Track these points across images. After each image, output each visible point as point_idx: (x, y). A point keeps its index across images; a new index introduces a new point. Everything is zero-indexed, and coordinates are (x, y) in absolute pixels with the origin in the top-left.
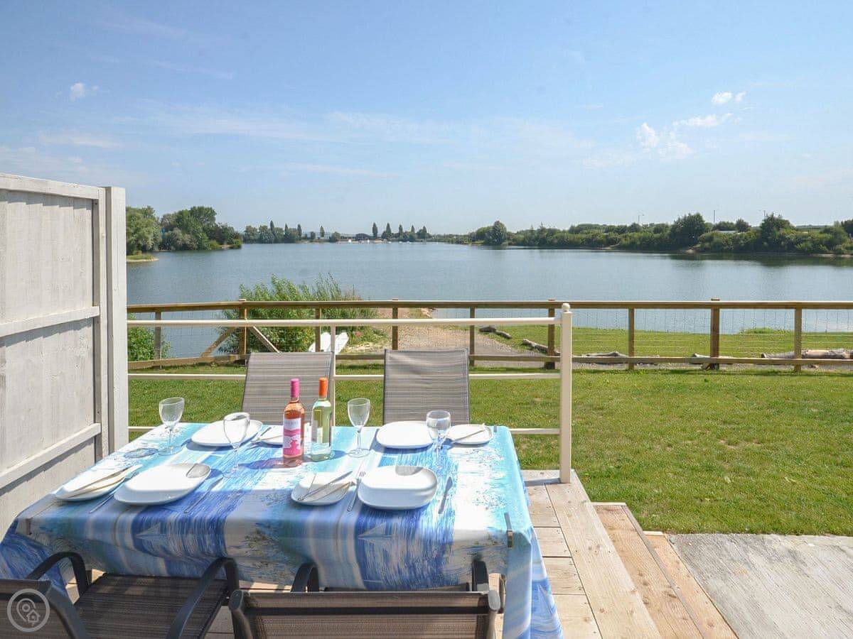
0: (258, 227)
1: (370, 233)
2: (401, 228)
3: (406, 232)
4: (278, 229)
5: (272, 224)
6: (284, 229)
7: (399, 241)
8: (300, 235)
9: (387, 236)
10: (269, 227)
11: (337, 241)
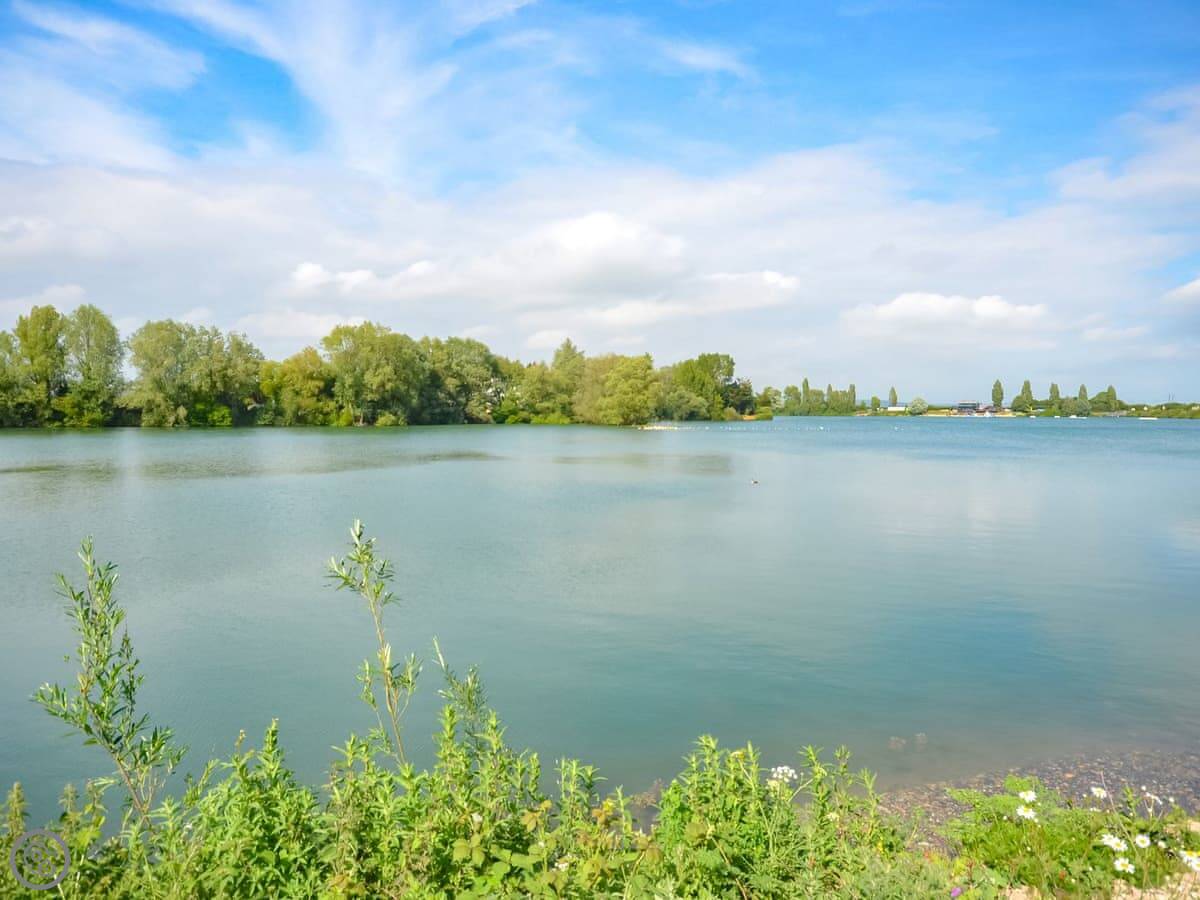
0: (783, 389)
1: (987, 400)
2: (1054, 390)
3: (1067, 397)
4: (815, 392)
7: (1051, 414)
8: (853, 402)
9: (1023, 405)
10: (801, 389)
11: (920, 413)
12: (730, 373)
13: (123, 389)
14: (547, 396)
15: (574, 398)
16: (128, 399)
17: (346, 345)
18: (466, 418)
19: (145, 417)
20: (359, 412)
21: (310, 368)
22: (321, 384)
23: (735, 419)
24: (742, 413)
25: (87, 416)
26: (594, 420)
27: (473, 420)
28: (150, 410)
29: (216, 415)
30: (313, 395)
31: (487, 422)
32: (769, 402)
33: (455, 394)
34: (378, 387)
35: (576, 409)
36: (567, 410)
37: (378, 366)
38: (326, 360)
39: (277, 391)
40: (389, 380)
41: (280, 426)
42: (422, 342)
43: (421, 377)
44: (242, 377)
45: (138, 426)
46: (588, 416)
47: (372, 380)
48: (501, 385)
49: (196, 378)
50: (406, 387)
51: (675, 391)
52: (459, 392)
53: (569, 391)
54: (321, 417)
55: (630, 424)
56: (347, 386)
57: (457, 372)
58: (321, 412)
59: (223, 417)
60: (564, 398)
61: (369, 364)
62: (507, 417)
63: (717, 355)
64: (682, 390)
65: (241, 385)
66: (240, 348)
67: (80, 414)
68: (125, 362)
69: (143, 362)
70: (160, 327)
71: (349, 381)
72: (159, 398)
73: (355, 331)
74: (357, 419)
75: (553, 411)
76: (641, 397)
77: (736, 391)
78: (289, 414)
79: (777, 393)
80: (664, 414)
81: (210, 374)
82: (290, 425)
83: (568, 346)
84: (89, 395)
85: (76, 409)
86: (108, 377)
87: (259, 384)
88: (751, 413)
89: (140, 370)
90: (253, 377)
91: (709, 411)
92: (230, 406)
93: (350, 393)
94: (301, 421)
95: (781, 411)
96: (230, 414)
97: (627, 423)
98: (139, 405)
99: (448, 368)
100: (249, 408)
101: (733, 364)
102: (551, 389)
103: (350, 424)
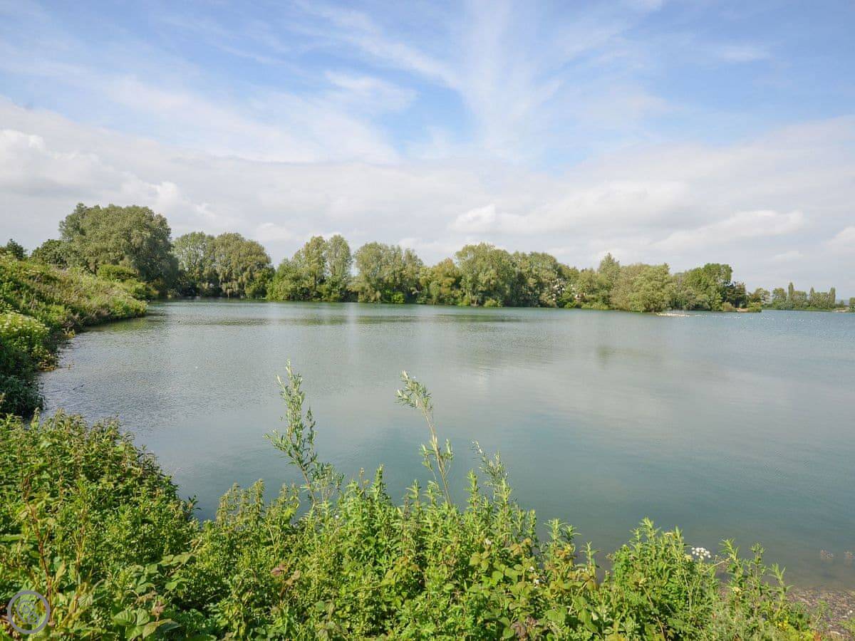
0: (771, 290)
4: (799, 293)
5: (791, 287)
8: (833, 301)
10: (787, 290)
12: (728, 278)
13: (350, 281)
14: (593, 291)
15: (611, 293)
16: (354, 287)
17: (470, 257)
18: (539, 304)
19: (360, 296)
20: (474, 298)
21: (447, 270)
22: (453, 280)
23: (731, 311)
24: (737, 306)
25: (333, 295)
26: (625, 308)
27: (544, 305)
28: (363, 293)
29: (395, 297)
30: (449, 286)
31: (553, 307)
32: (759, 299)
33: (533, 289)
34: (486, 282)
35: (613, 300)
36: (606, 300)
37: (487, 270)
38: (457, 266)
39: (428, 283)
40: (493, 279)
41: (429, 304)
42: (514, 255)
43: (513, 276)
44: (410, 275)
45: (357, 302)
46: (621, 305)
47: (483, 278)
48: (563, 283)
49: (386, 274)
50: (503, 283)
51: (686, 289)
52: (536, 287)
53: (608, 288)
54: (452, 299)
55: (650, 311)
56: (468, 281)
57: (536, 275)
58: (452, 297)
59: (399, 298)
60: (605, 292)
61: (482, 268)
62: (566, 303)
63: (718, 265)
64: (691, 289)
65: (410, 280)
66: (411, 258)
67: (330, 294)
68: (353, 266)
69: (361, 265)
70: (371, 246)
71: (469, 278)
72: (367, 286)
73: (476, 248)
74: (473, 302)
75: (597, 301)
76: (659, 293)
77: (732, 291)
78: (434, 298)
79: (767, 293)
80: (676, 305)
81: (394, 273)
82: (435, 304)
83: (609, 258)
84: (334, 284)
85: (328, 292)
86: (344, 274)
87: (419, 279)
88: (744, 307)
89: (359, 271)
90: (416, 275)
91: (710, 304)
92: (403, 292)
93: (469, 285)
94: (441, 301)
95: (770, 306)
96: (403, 296)
97: (648, 310)
98: (358, 290)
99: (530, 272)
100: (413, 293)
101: (731, 271)
102: (596, 286)
103: (469, 305)
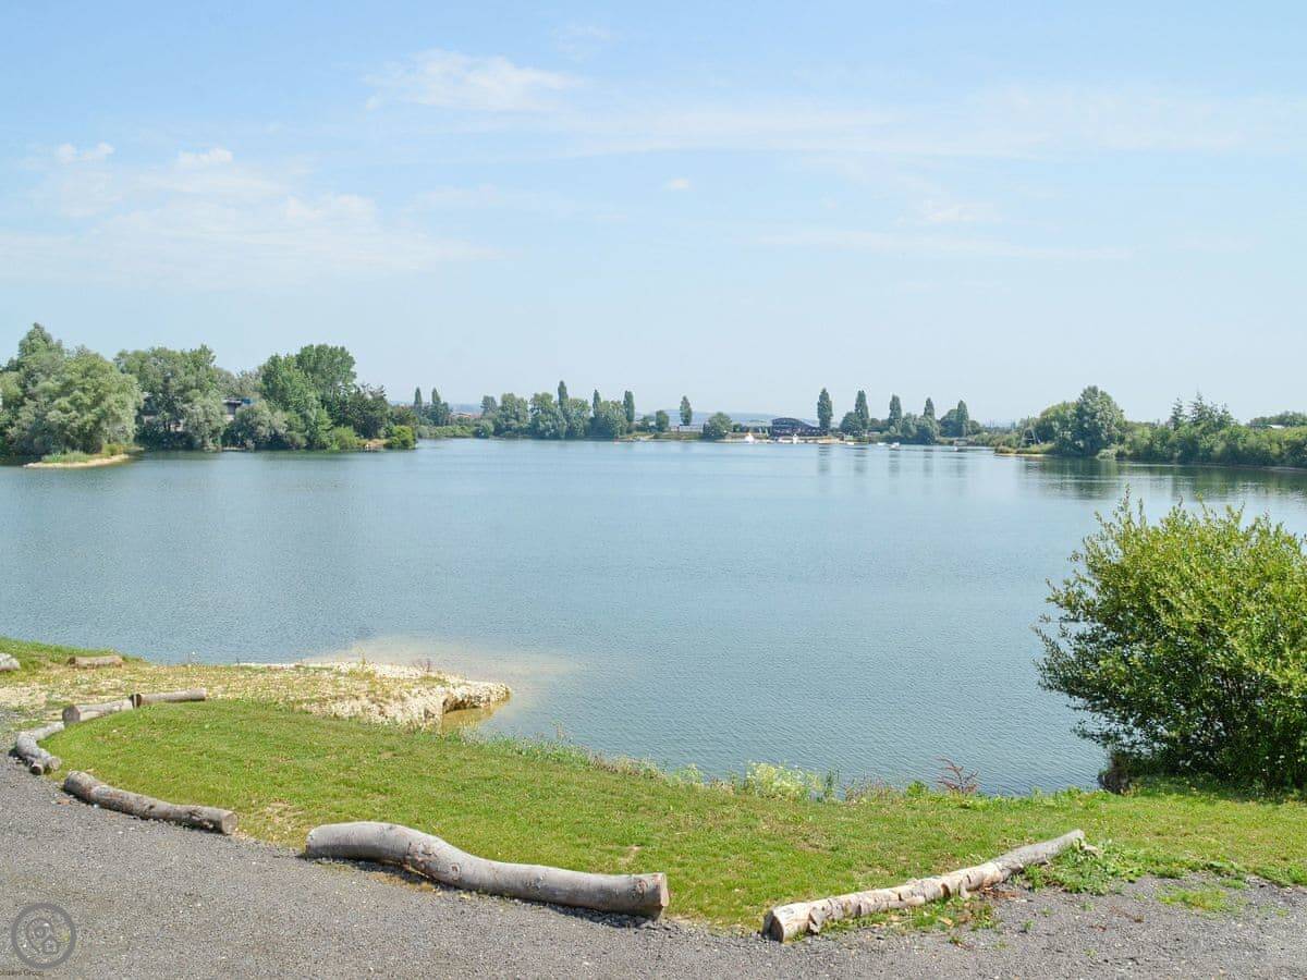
1: (811, 417)
2: (895, 404)
3: (909, 416)
6: (590, 404)
7: (889, 440)
8: (630, 419)
9: (858, 427)
11: (722, 436)
